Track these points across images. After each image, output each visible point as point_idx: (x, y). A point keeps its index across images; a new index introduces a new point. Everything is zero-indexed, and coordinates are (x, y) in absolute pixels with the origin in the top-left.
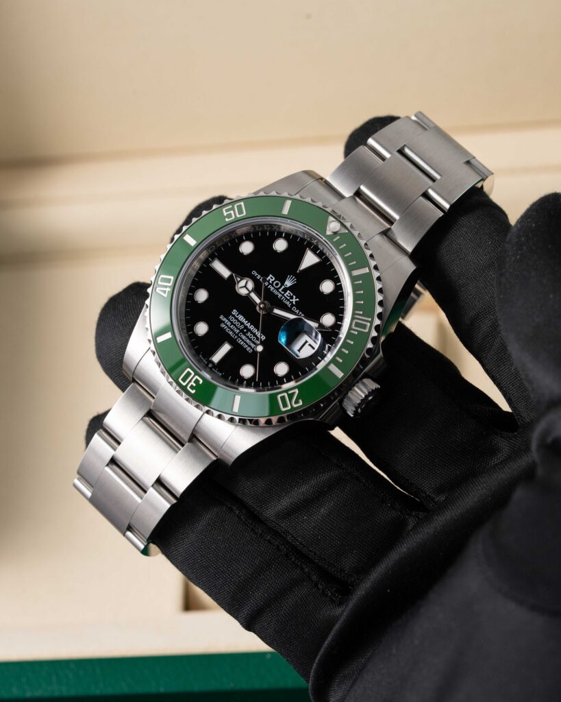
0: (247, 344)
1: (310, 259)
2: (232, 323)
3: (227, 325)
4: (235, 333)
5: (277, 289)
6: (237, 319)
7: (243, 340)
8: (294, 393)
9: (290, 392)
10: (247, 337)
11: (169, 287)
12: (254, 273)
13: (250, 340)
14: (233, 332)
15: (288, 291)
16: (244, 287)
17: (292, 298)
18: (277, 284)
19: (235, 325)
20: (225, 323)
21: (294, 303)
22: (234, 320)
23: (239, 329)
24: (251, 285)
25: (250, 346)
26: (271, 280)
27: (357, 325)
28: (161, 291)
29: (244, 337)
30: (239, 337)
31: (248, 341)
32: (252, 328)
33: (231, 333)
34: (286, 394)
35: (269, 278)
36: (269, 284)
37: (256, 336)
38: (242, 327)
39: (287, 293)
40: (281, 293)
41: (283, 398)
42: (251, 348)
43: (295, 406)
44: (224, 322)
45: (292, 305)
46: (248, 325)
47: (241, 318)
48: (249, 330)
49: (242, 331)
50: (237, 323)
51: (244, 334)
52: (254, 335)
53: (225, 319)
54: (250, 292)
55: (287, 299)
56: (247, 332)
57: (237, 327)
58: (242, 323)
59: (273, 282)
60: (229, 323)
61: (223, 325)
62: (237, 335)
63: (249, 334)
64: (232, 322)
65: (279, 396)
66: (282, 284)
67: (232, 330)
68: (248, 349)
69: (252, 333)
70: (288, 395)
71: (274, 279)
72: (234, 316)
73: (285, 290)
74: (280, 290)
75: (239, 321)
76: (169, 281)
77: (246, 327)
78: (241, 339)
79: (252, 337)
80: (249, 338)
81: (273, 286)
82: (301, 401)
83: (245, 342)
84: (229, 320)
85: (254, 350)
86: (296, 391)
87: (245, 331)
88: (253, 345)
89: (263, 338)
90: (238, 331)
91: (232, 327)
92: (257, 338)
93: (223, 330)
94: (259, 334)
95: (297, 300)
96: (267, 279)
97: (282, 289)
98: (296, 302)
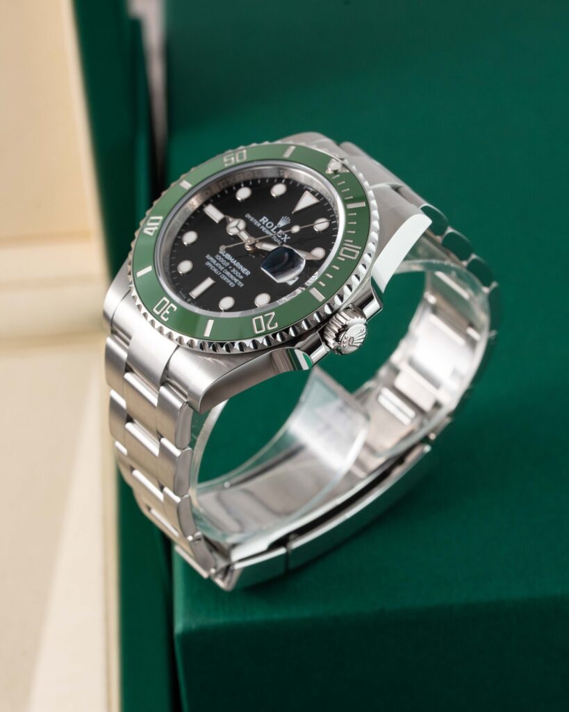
0: (230, 279)
1: (307, 201)
2: (218, 261)
3: (212, 263)
4: (219, 270)
6: (224, 257)
7: (226, 276)
8: (270, 316)
9: (266, 315)
10: (232, 273)
11: (157, 226)
13: (234, 275)
15: (280, 231)
16: (236, 227)
17: (283, 236)
18: (270, 225)
19: (220, 263)
21: (285, 241)
22: (220, 259)
23: (224, 266)
24: (242, 225)
25: (233, 281)
26: (264, 222)
27: (345, 252)
28: (149, 231)
29: (228, 273)
30: (223, 273)
31: (232, 277)
32: (238, 265)
33: (215, 270)
34: (261, 317)
35: (263, 219)
36: (262, 225)
37: (241, 272)
38: (228, 264)
40: (272, 233)
41: (258, 322)
42: (234, 283)
43: (270, 328)
44: (209, 261)
46: (235, 262)
47: (228, 256)
48: (234, 266)
49: (227, 268)
50: (223, 261)
51: (229, 270)
52: (239, 271)
53: (211, 259)
54: (240, 231)
55: (277, 237)
56: (232, 269)
57: (222, 265)
58: (228, 261)
59: (266, 223)
60: (214, 262)
61: (208, 264)
62: (222, 271)
63: (234, 270)
65: (254, 320)
66: (275, 224)
67: (216, 267)
68: (231, 283)
69: (237, 269)
70: (264, 317)
71: (267, 220)
72: (221, 255)
73: (277, 230)
74: (272, 230)
75: (225, 259)
76: (157, 221)
77: (232, 264)
78: (225, 274)
79: (237, 273)
82: (277, 324)
83: (228, 278)
84: (215, 259)
85: (236, 285)
86: (273, 314)
87: (230, 267)
88: (236, 280)
89: (248, 273)
90: (223, 268)
91: (217, 265)
92: (242, 274)
93: (208, 268)
94: (244, 270)
95: (289, 238)
96: (261, 221)
97: (274, 229)
98: (287, 240)
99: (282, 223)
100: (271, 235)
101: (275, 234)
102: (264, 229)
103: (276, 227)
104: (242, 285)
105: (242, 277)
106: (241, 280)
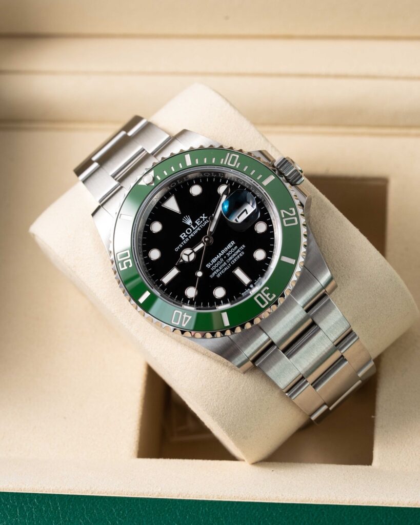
0: (237, 256)
3: (219, 272)
4: (226, 266)
5: (193, 231)
6: (214, 264)
7: (233, 259)
9: (283, 216)
12: (177, 249)
13: (233, 253)
14: (225, 267)
15: (196, 222)
16: (188, 256)
17: (202, 219)
19: (219, 266)
20: (217, 273)
22: (215, 267)
23: (223, 262)
24: (188, 251)
25: (239, 254)
26: (185, 236)
28: (185, 321)
29: (231, 258)
30: (230, 262)
31: (234, 255)
32: (223, 252)
33: (226, 269)
34: (285, 220)
36: (188, 237)
37: (231, 249)
38: (222, 260)
39: (197, 223)
40: (197, 228)
42: (240, 252)
43: (294, 214)
44: (216, 275)
46: (220, 254)
47: (214, 260)
48: (225, 254)
49: (225, 260)
50: (218, 264)
51: (228, 258)
52: (229, 250)
53: (214, 274)
54: (193, 251)
55: (202, 223)
56: (227, 256)
57: (221, 264)
58: (219, 260)
59: (186, 234)
60: (217, 271)
61: (219, 276)
62: (228, 264)
63: (228, 254)
64: (217, 268)
65: (286, 225)
66: (189, 227)
67: (223, 268)
68: (241, 255)
69: (227, 252)
70: (285, 218)
71: (184, 234)
72: (211, 266)
73: (194, 225)
74: (194, 228)
75: (216, 262)
76: (177, 314)
77: (222, 257)
78: (231, 261)
79: (232, 251)
80: (232, 255)
81: (190, 234)
82: (291, 209)
83: (235, 258)
84: (215, 270)
85: (243, 250)
86: (282, 211)
87: (225, 257)
88: (239, 251)
89: (233, 243)
90: (225, 263)
91: (220, 268)
92: (233, 247)
93: (222, 275)
94: (229, 246)
95: (204, 215)
96: (183, 239)
97: (193, 227)
98: (205, 216)
99: (189, 222)
100: (199, 229)
101: (198, 226)
102: (192, 235)
103: (192, 226)
104: (244, 246)
105: (236, 247)
106: (238, 248)
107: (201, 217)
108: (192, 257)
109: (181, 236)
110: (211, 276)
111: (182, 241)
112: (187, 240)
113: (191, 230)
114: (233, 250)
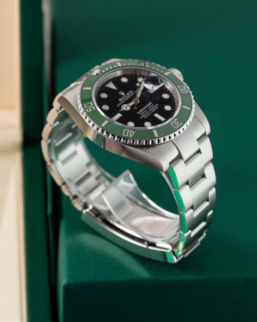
1: (111, 86)
3: (145, 116)
5: (126, 98)
6: (141, 112)
7: (152, 110)
9: (179, 88)
11: (129, 130)
12: (118, 106)
13: (152, 108)
15: (127, 94)
17: (130, 93)
18: (123, 98)
21: (133, 92)
22: (142, 113)
24: (125, 105)
25: (155, 108)
26: (121, 100)
28: (131, 134)
29: (151, 110)
33: (149, 114)
34: (180, 90)
45: (134, 93)
46: (144, 108)
48: (147, 108)
51: (149, 110)
52: (149, 106)
53: (142, 117)
54: (129, 106)
55: (131, 95)
57: (146, 112)
58: (144, 110)
59: (122, 99)
60: (144, 115)
61: (145, 117)
62: (150, 112)
63: (149, 108)
64: (143, 114)
65: (181, 93)
67: (147, 114)
68: (156, 108)
73: (126, 95)
75: (143, 111)
77: (146, 109)
83: (153, 109)
84: (142, 115)
85: (157, 106)
87: (147, 109)
88: (155, 107)
89: (151, 103)
90: (148, 112)
92: (151, 105)
93: (147, 117)
94: (149, 104)
99: (123, 94)
100: (129, 97)
101: (129, 96)
102: (126, 100)
104: (157, 104)
105: (153, 105)
106: (154, 105)
107: (130, 92)
108: (128, 108)
109: (119, 100)
110: (141, 118)
111: (121, 102)
112: (123, 102)
113: (125, 98)
114: (151, 106)
